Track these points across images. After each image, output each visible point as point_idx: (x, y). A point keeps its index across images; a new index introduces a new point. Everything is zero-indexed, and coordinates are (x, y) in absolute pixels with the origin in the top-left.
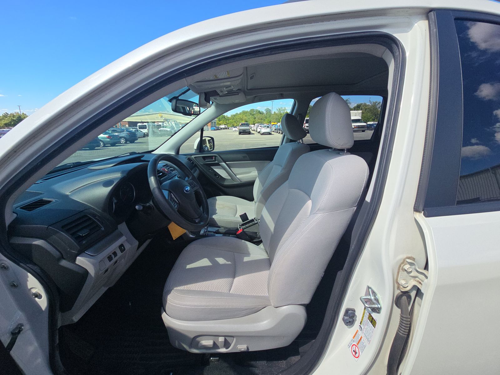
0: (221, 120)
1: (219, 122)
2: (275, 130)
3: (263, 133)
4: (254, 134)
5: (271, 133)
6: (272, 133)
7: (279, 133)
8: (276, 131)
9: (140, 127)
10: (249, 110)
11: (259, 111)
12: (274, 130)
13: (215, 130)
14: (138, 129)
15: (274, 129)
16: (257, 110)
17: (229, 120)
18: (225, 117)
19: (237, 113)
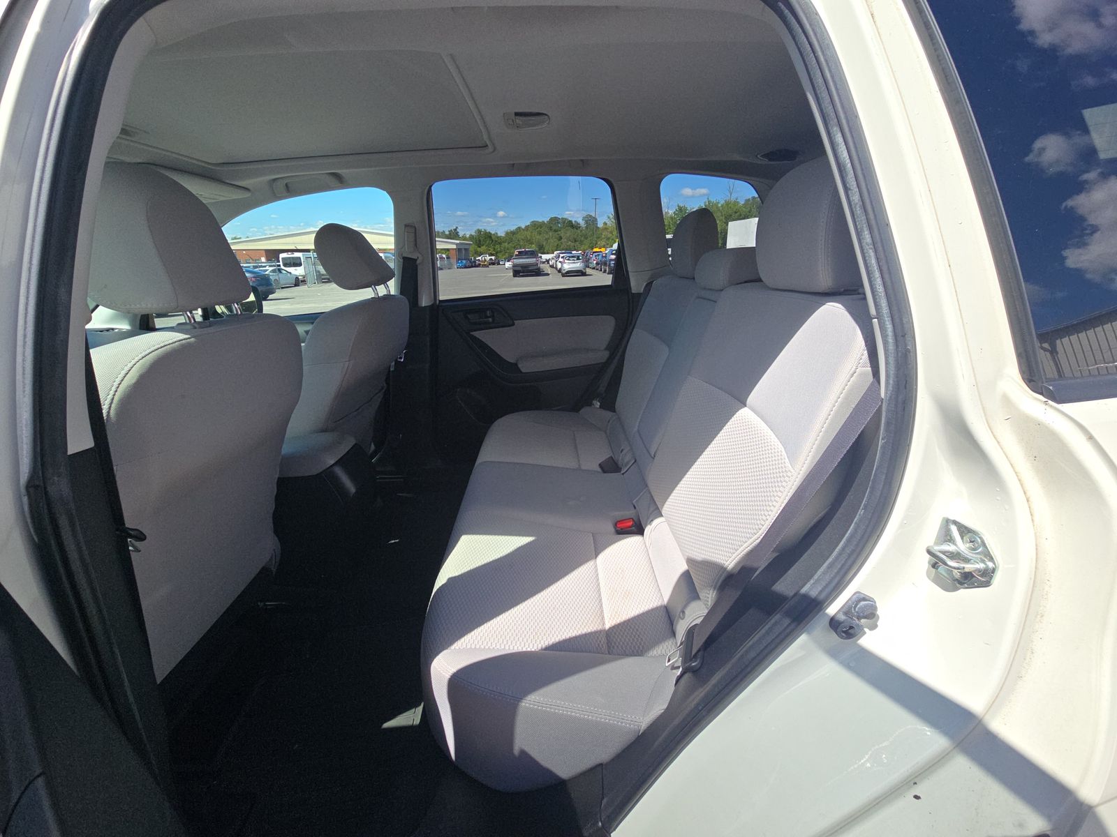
0: (483, 245)
1: (479, 249)
2: (597, 264)
3: (568, 272)
4: (548, 274)
5: (584, 271)
6: (588, 271)
7: (605, 272)
8: (599, 267)
9: (286, 262)
10: (546, 220)
11: (571, 221)
12: (595, 265)
13: (466, 267)
14: (282, 267)
15: (595, 262)
16: (566, 219)
17: (500, 243)
18: (493, 237)
19: (519, 228)
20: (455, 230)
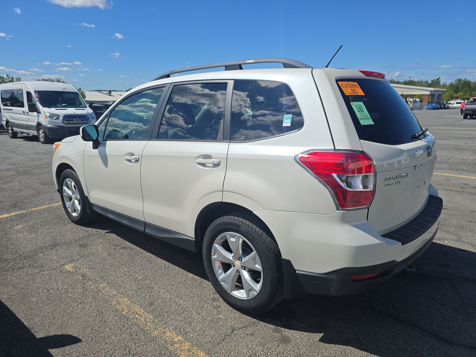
20: (438, 79)
